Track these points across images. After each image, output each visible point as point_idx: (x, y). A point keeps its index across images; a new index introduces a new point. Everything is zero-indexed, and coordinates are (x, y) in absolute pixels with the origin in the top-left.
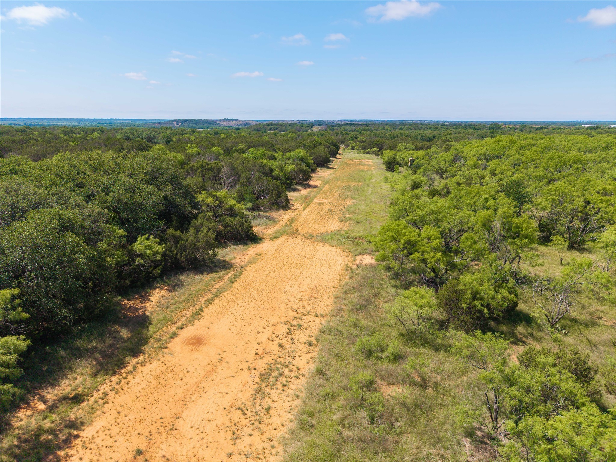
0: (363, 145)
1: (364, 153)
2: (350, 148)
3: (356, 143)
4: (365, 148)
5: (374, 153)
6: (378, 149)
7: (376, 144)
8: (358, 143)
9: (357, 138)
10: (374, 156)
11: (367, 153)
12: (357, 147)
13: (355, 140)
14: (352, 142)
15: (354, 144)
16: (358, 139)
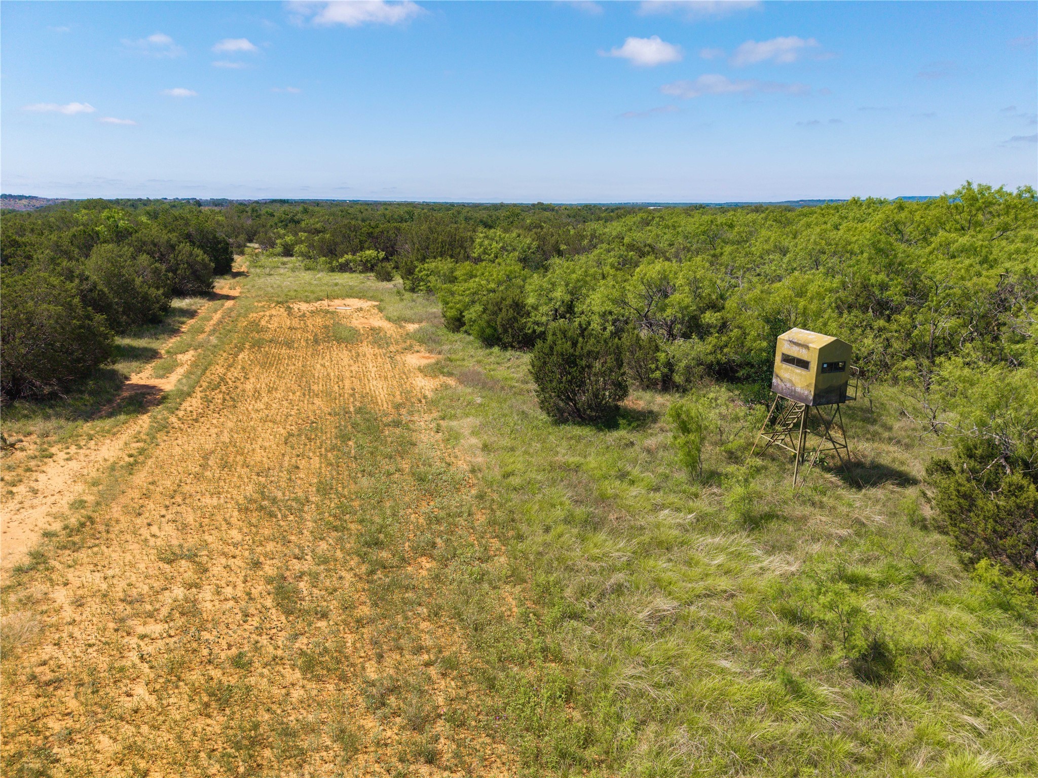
0: (322, 241)
1: (332, 270)
2: (279, 249)
3: (296, 234)
4: (331, 251)
5: (368, 267)
6: (382, 254)
7: (370, 235)
8: (303, 235)
9: (298, 222)
10: (370, 281)
11: (344, 268)
12: (303, 248)
13: (291, 225)
14: (282, 232)
15: (289, 238)
16: (303, 224)
